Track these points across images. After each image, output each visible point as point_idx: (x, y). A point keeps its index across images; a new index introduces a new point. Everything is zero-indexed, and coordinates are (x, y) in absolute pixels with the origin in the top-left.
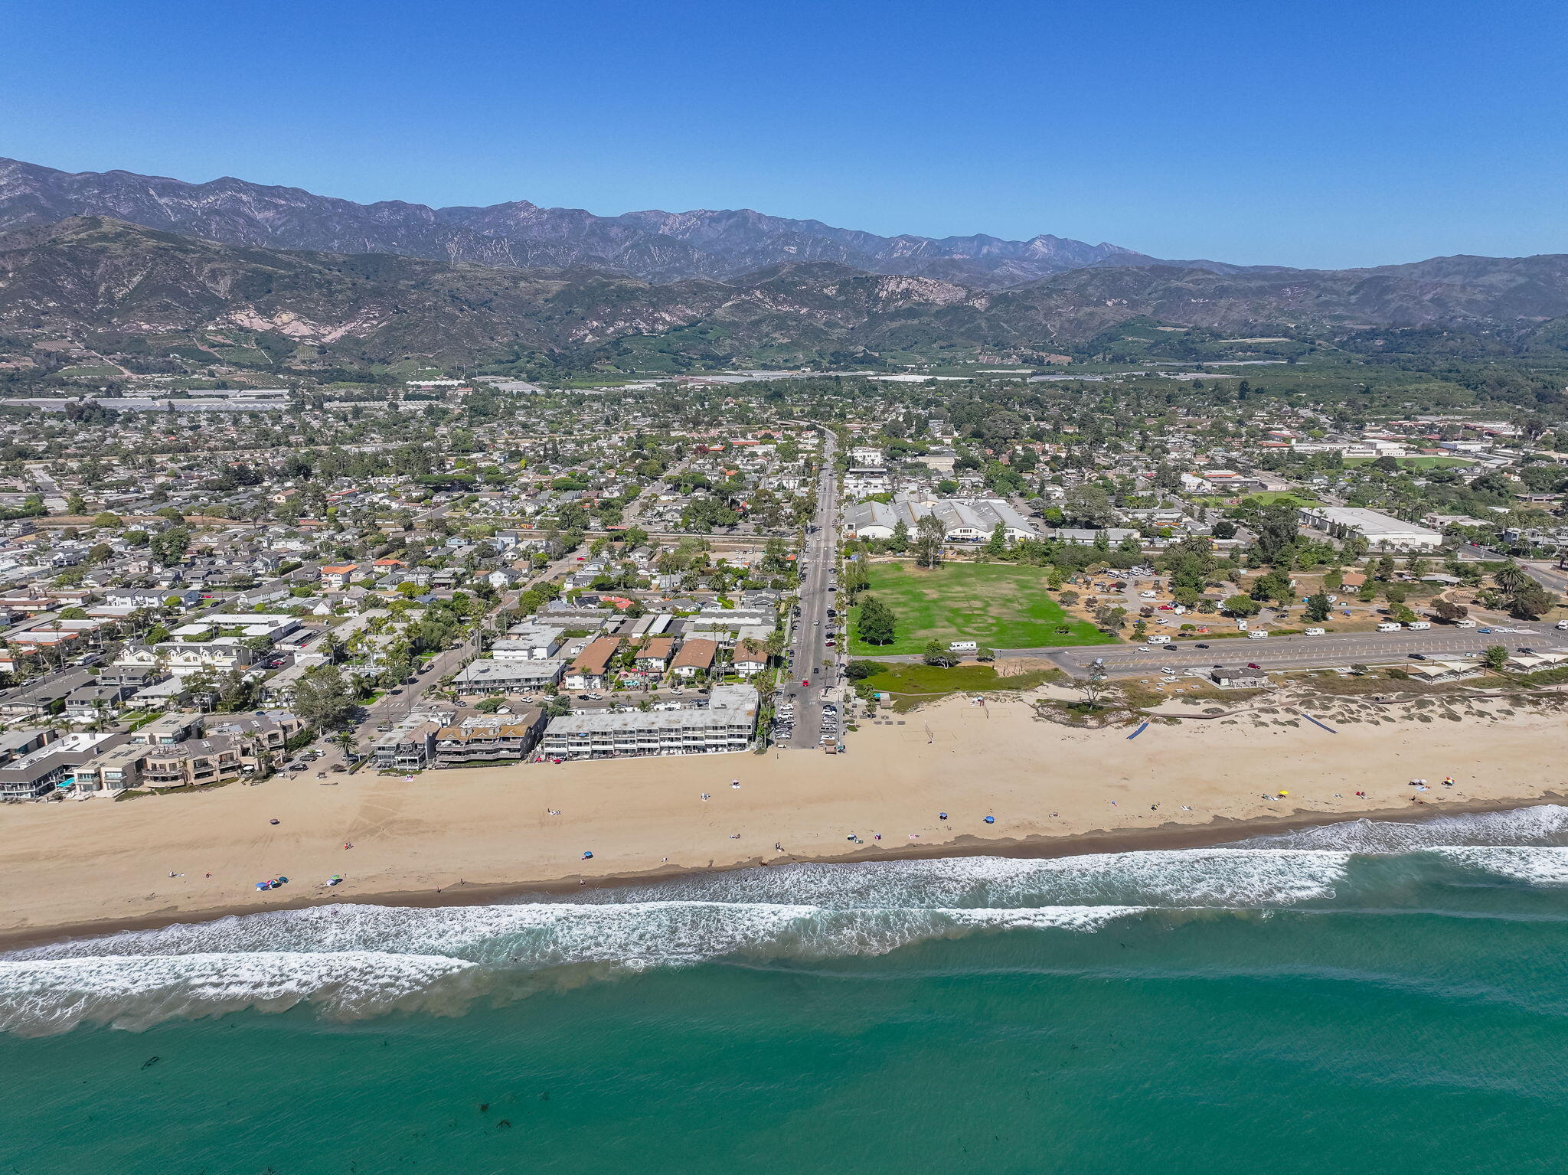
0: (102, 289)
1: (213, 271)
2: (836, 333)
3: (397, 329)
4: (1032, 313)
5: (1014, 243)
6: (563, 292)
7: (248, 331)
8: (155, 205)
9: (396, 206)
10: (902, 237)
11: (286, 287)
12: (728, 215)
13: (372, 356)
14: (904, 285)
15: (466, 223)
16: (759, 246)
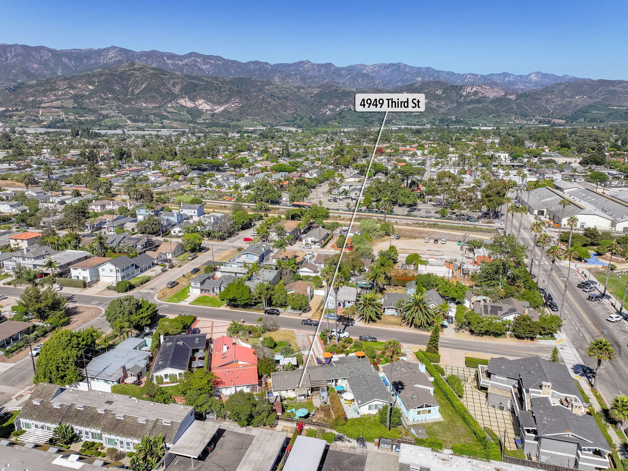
0: (130, 90)
1: (174, 83)
2: (441, 111)
3: (245, 107)
4: (540, 101)
5: (521, 76)
6: (319, 93)
7: (184, 107)
8: (166, 63)
9: (256, 63)
10: (469, 74)
11: (202, 89)
12: (392, 65)
13: (234, 118)
14: (475, 89)
15: (283, 70)
16: (405, 78)
